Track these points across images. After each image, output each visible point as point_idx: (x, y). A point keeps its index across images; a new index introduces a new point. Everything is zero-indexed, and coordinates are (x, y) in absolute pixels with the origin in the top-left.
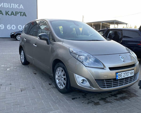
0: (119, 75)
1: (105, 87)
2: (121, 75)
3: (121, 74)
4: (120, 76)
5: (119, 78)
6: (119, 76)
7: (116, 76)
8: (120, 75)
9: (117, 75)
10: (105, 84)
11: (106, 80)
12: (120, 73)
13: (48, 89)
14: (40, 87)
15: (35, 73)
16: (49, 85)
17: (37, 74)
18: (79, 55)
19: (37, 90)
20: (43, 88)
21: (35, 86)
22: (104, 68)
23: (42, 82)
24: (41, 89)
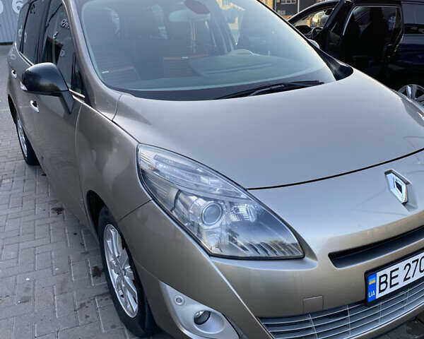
0: (383, 279)
2: (391, 278)
3: (391, 272)
4: (385, 282)
5: (380, 291)
6: (381, 283)
7: (367, 288)
8: (388, 281)
9: (371, 282)
11: (315, 313)
12: (387, 271)
13: (82, 306)
14: (53, 293)
15: (59, 206)
16: (92, 279)
17: (64, 212)
18: (180, 191)
19: (36, 310)
20: (63, 301)
21: (34, 284)
22: (306, 258)
23: (69, 257)
24: (54, 304)
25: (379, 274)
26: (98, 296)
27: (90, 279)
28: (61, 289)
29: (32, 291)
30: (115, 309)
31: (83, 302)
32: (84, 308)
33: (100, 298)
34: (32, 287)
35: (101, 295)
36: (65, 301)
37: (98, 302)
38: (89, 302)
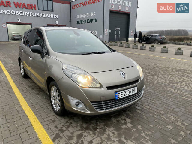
1: (103, 109)
6: (119, 95)
7: (115, 96)
10: (102, 106)
11: (103, 101)
18: (73, 73)
22: (101, 88)
25: (118, 93)
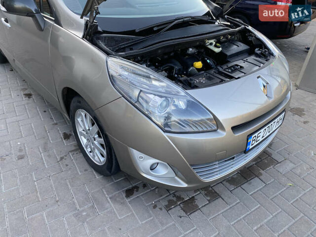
0: (254, 138)
2: (257, 138)
3: (258, 134)
4: (255, 140)
5: (252, 145)
6: (253, 141)
7: (247, 144)
9: (249, 141)
13: (62, 158)
14: (40, 152)
15: (29, 93)
16: (64, 141)
17: (33, 96)
18: (141, 91)
19: (31, 163)
20: (48, 156)
21: (25, 147)
22: (218, 130)
23: (44, 127)
24: (42, 159)
26: (71, 151)
27: (62, 141)
28: (45, 149)
29: (24, 151)
30: (85, 159)
31: (62, 156)
32: (64, 160)
33: (73, 153)
34: (23, 148)
35: (72, 151)
36: (49, 156)
37: (72, 155)
38: (66, 156)
